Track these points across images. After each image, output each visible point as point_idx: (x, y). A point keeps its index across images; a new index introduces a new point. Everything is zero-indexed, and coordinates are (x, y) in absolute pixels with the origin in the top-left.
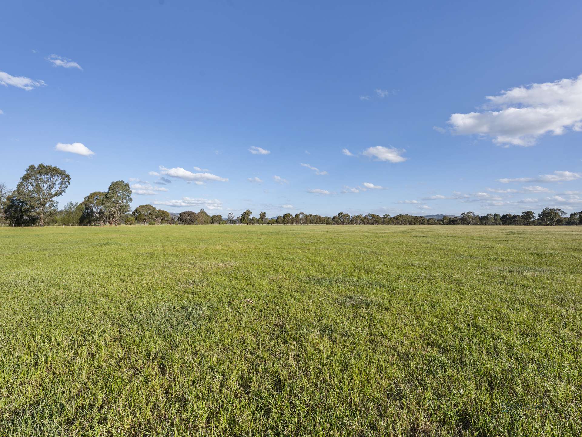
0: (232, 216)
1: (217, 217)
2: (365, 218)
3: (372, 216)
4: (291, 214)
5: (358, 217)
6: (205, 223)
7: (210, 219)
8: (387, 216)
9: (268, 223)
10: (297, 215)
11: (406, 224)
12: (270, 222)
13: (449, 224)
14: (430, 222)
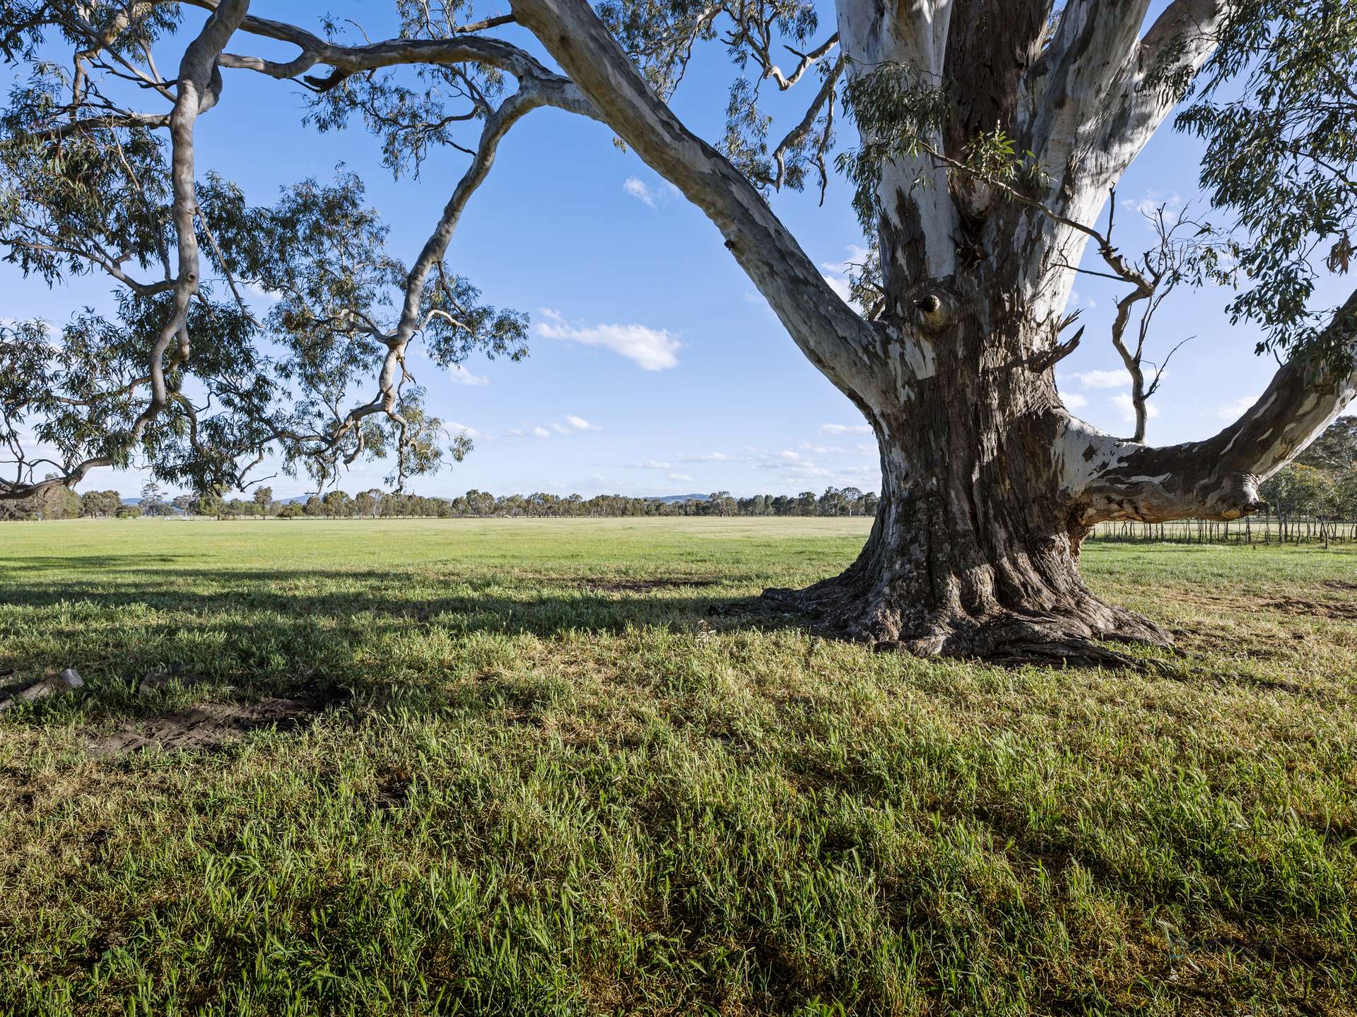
0: (158, 493)
1: (105, 495)
2: (528, 501)
3: (545, 498)
4: (346, 491)
5: (512, 499)
6: (66, 514)
7: (79, 504)
8: (577, 497)
9: (281, 515)
10: (361, 496)
11: (614, 515)
12: (286, 512)
13: (697, 514)
14: (662, 509)
